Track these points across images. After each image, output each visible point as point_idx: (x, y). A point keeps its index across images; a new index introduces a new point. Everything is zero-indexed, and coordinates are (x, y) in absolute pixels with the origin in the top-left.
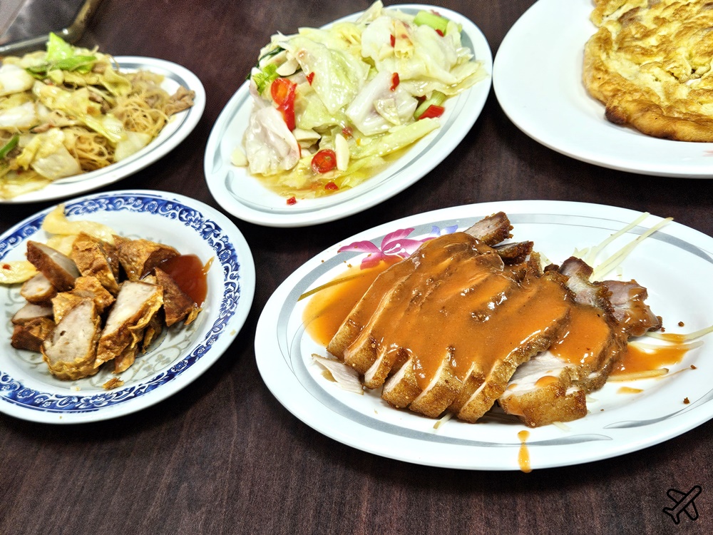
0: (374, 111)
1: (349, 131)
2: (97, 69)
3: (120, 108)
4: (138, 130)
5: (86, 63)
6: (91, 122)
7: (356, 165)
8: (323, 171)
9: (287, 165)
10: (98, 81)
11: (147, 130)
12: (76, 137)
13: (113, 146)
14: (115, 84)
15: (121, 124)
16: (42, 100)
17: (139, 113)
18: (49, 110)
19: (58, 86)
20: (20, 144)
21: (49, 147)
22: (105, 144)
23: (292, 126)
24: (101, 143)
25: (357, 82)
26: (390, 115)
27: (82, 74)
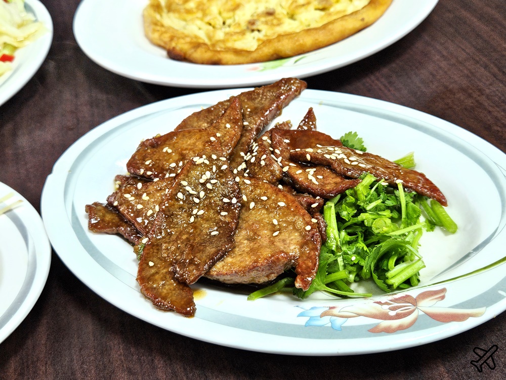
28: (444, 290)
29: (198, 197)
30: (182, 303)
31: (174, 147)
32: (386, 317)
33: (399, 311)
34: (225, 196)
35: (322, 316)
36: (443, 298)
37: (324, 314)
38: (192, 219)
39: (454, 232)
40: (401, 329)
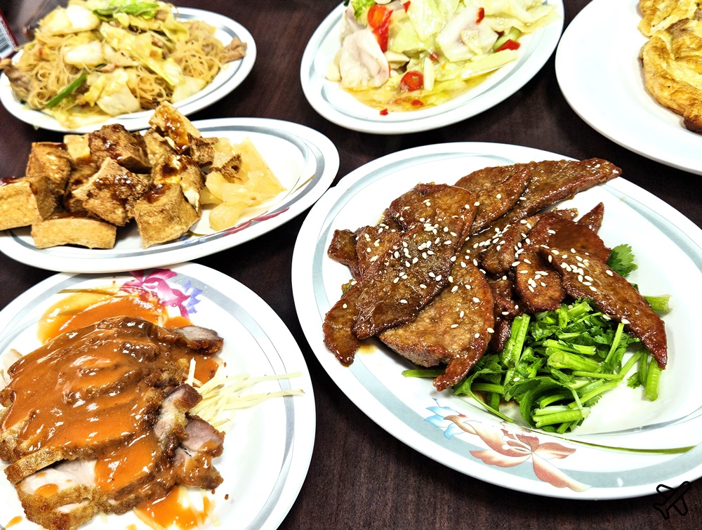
0: (460, 41)
1: (436, 57)
2: (159, 16)
3: (179, 54)
4: (194, 75)
5: (149, 9)
6: (153, 65)
7: (440, 87)
8: (411, 90)
9: (377, 82)
10: (159, 28)
11: (202, 76)
12: (139, 78)
13: (171, 88)
14: (174, 31)
15: (179, 69)
16: (108, 40)
17: (196, 59)
18: (115, 50)
19: (123, 28)
20: (88, 83)
21: (113, 86)
22: (164, 86)
23: (384, 48)
24: (160, 84)
25: (446, 13)
26: (474, 45)
27: (146, 20)
28: (572, 451)
29: (411, 263)
30: (345, 351)
31: (434, 202)
32: (497, 447)
33: (513, 448)
34: (434, 271)
35: (446, 418)
36: (564, 457)
37: (450, 418)
38: (396, 281)
39: (652, 400)
40: (499, 464)
